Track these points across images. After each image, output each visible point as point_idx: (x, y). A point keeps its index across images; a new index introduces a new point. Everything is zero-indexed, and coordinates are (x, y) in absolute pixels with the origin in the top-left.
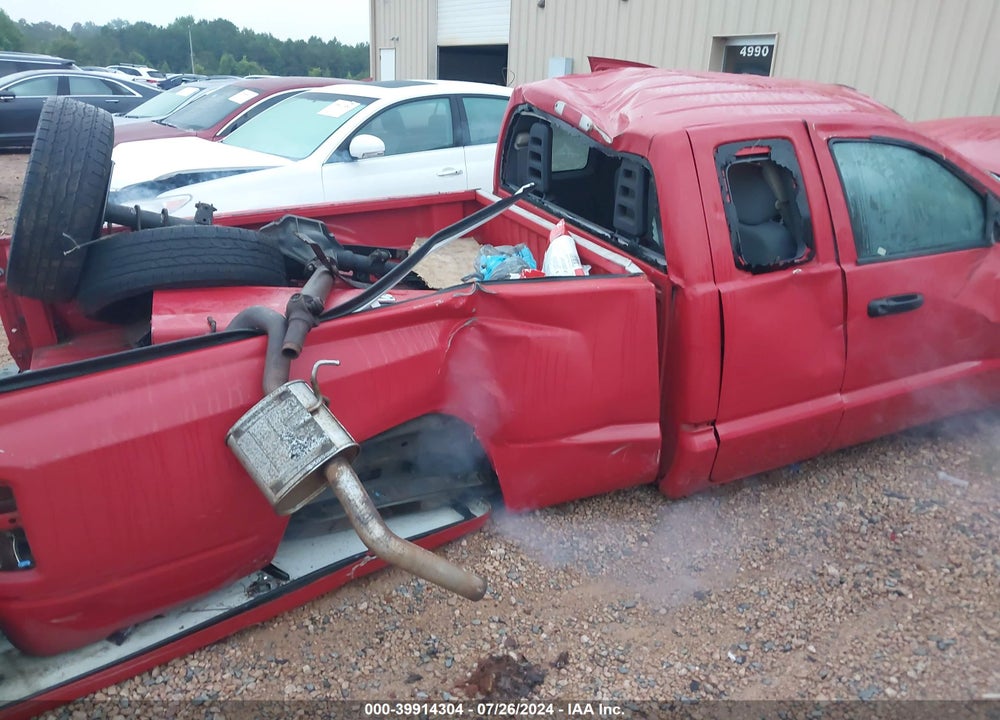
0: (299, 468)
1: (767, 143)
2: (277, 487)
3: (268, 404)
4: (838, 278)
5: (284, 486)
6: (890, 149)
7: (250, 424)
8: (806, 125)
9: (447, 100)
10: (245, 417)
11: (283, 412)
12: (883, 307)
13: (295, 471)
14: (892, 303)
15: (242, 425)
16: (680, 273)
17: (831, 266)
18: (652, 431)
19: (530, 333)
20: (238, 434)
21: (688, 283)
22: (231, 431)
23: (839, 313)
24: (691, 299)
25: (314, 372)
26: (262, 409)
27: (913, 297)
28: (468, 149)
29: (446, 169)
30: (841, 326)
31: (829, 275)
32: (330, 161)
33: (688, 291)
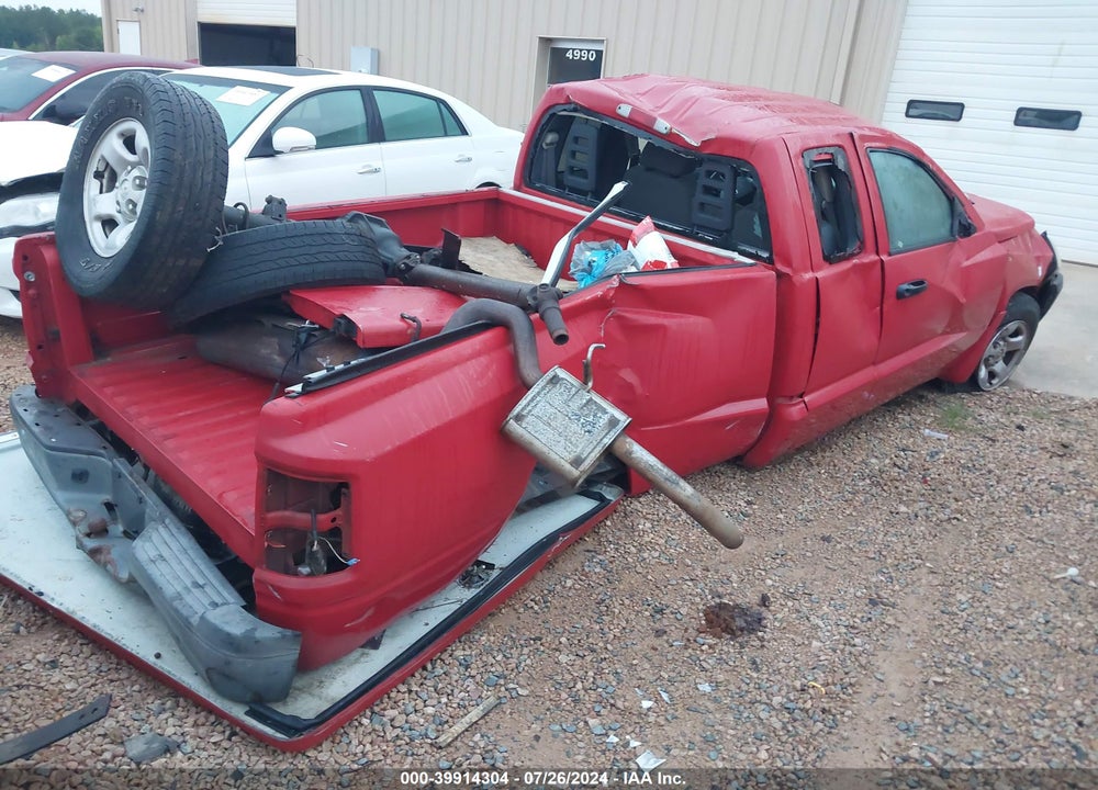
0: (595, 443)
1: (831, 150)
2: (577, 462)
3: (543, 388)
4: (879, 265)
5: (584, 460)
6: (900, 158)
7: (530, 408)
8: (851, 135)
9: (358, 92)
10: (523, 402)
11: (561, 394)
12: (907, 290)
13: (592, 446)
14: (912, 287)
15: (523, 409)
16: (788, 263)
17: (874, 257)
18: (761, 404)
19: (665, 322)
20: (519, 418)
21: (795, 271)
22: (511, 415)
23: (878, 297)
24: (798, 284)
25: (589, 355)
26: (538, 393)
27: (922, 283)
28: (384, 146)
29: (364, 167)
30: (878, 308)
31: (873, 264)
32: (251, 156)
33: (796, 279)
